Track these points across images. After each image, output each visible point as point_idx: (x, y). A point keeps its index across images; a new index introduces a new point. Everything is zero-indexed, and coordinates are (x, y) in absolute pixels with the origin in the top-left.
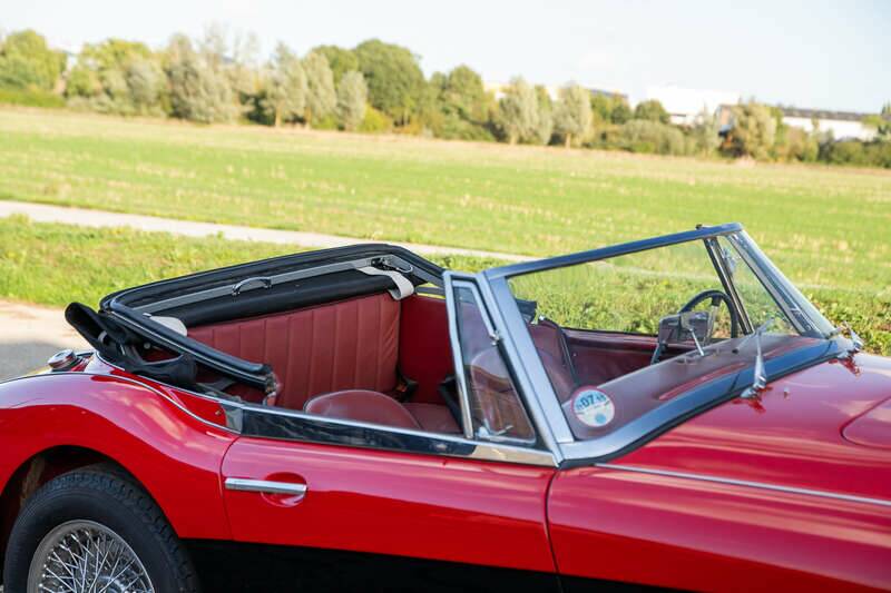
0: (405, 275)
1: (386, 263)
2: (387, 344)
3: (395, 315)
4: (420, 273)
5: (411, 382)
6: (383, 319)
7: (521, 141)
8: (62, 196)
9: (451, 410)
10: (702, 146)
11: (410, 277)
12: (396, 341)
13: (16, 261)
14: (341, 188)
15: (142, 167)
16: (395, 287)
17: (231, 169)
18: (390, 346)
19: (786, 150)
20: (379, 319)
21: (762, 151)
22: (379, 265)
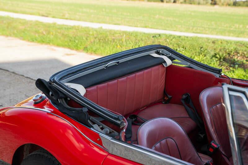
0: (168, 57)
1: (161, 52)
2: (161, 83)
3: (164, 72)
4: (174, 56)
5: (170, 96)
6: (160, 74)
7: (167, 2)
8: (66, 17)
9: (185, 107)
10: (207, 3)
11: (170, 58)
12: (164, 81)
13: (53, 35)
14: (129, 14)
15: (84, 10)
16: (165, 62)
17: (104, 10)
18: (162, 83)
19: (226, 4)
20: (159, 74)
21: (220, 4)
22: (158, 53)
